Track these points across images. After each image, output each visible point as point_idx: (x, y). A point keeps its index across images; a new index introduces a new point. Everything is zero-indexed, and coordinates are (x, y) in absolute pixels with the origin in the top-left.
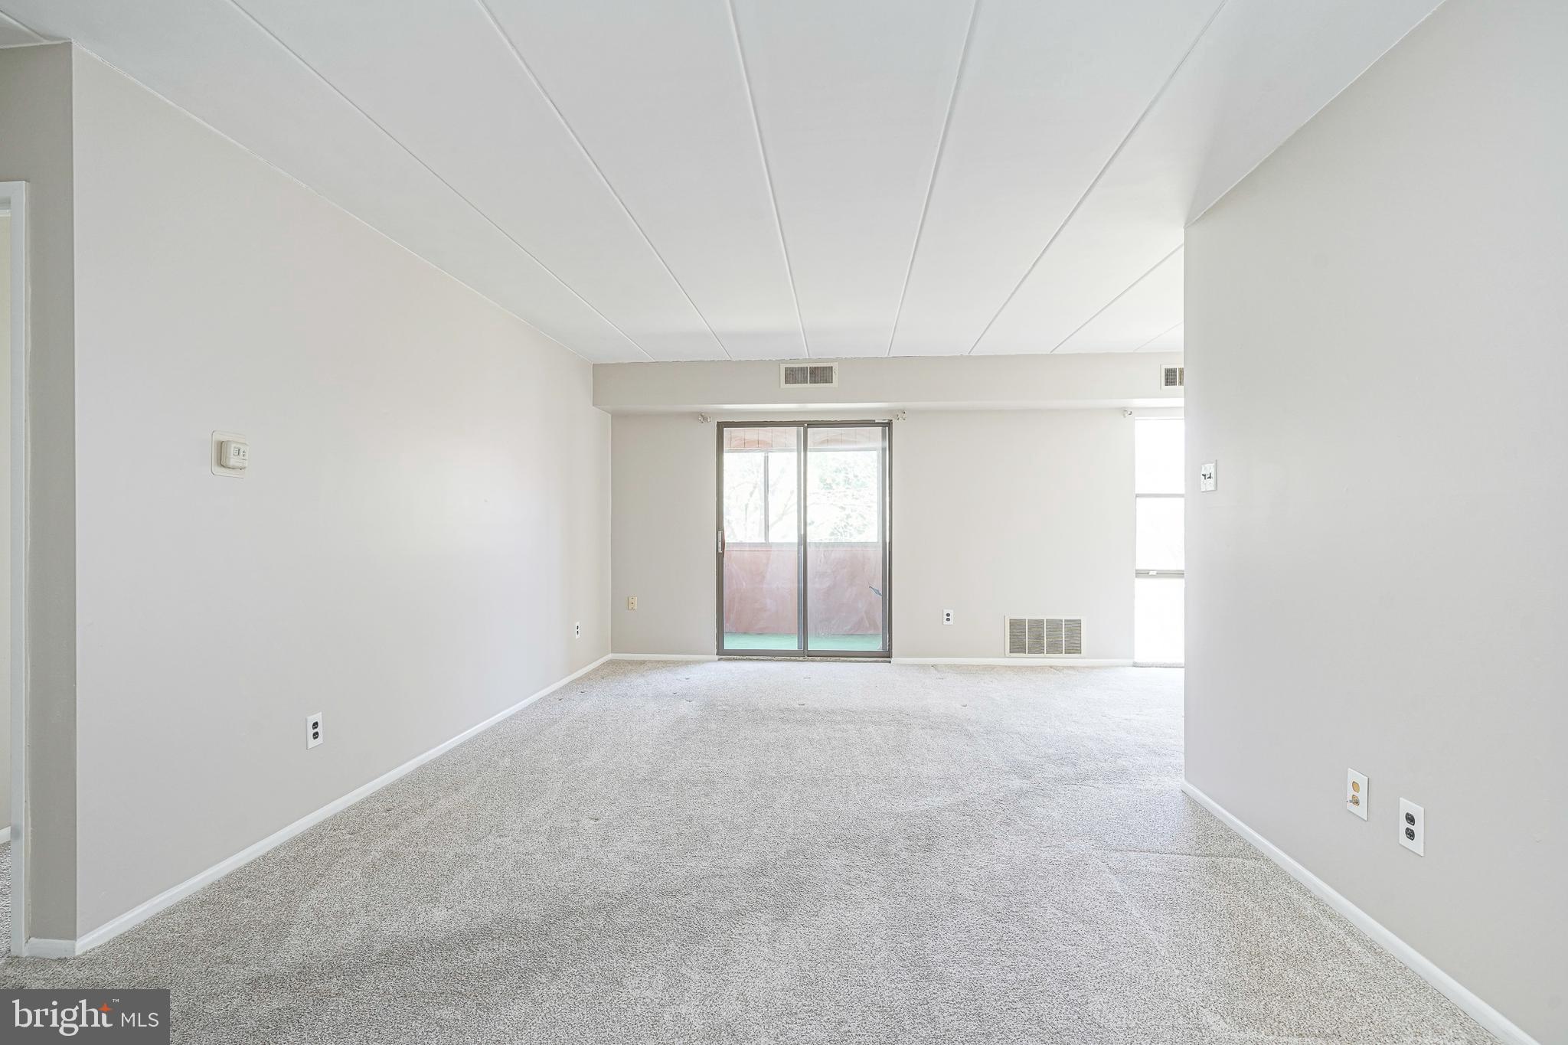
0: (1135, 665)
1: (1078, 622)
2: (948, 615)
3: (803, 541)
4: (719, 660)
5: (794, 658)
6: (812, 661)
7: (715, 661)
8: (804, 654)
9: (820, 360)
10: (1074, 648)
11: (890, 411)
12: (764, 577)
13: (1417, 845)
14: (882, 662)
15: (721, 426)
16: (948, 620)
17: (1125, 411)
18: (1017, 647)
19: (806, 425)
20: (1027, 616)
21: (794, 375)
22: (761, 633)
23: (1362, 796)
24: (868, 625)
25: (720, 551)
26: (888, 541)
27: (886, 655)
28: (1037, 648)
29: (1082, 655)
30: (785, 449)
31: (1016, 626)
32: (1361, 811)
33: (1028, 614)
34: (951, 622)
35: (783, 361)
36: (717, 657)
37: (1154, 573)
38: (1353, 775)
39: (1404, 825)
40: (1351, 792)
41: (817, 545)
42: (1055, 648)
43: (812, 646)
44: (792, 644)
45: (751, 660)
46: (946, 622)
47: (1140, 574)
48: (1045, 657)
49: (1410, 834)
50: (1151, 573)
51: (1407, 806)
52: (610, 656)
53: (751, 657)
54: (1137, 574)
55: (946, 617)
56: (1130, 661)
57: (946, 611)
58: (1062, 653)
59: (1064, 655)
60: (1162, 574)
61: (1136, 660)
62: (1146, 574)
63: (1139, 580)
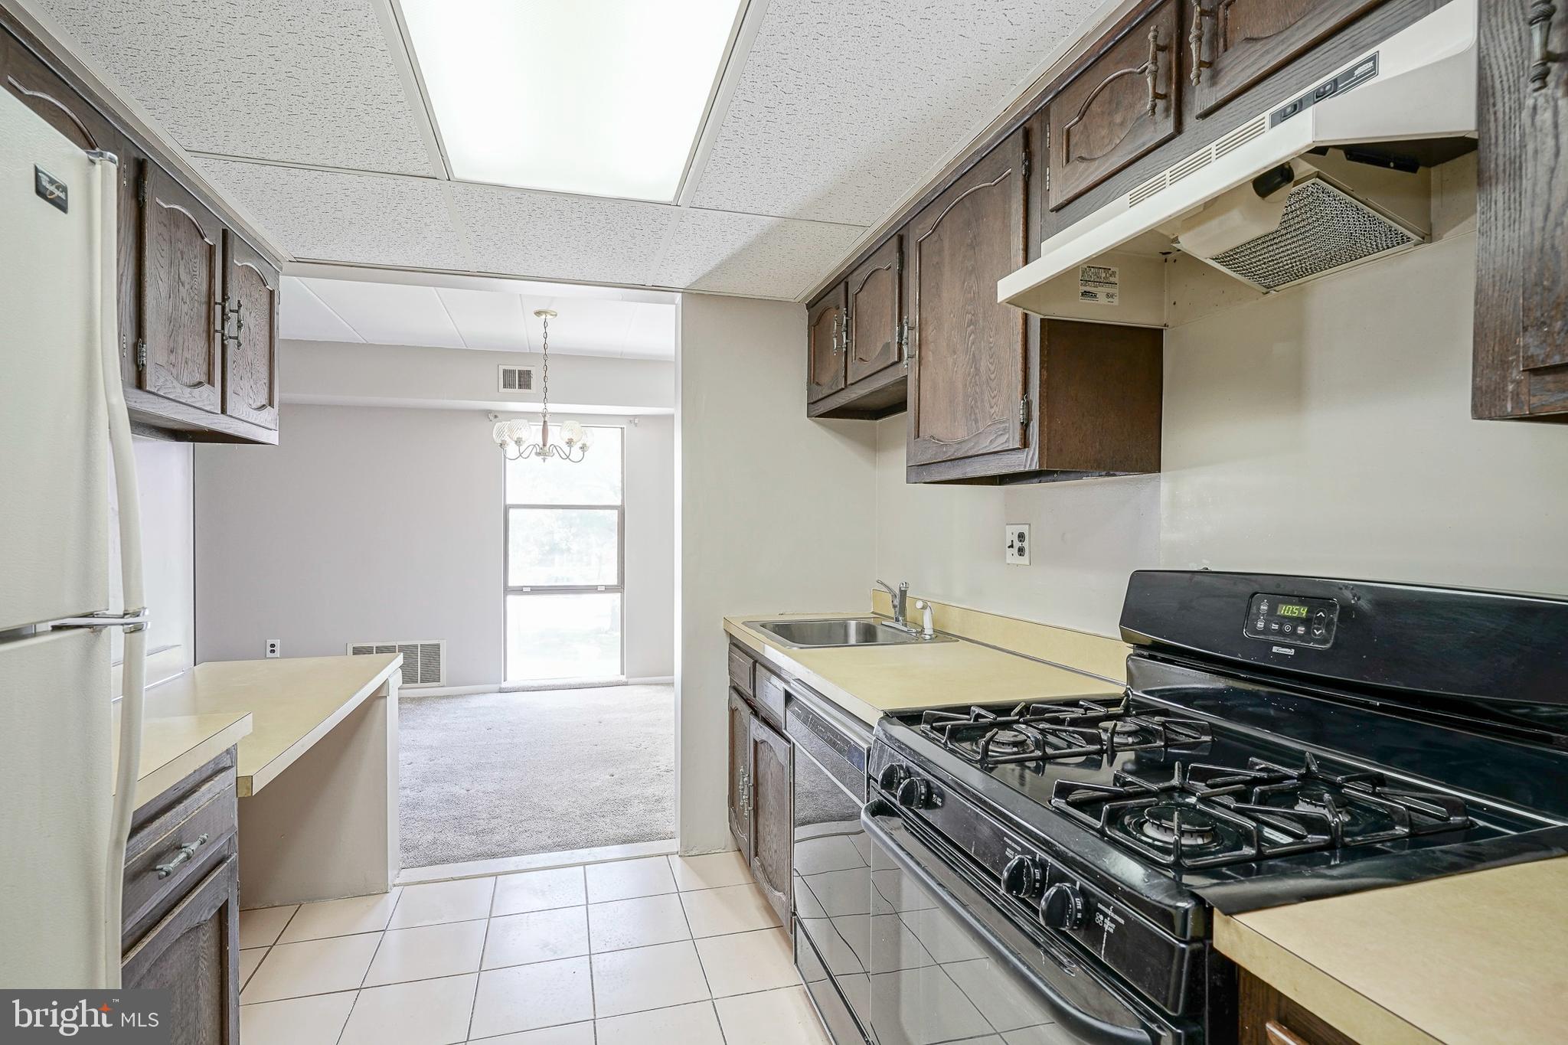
0: (501, 691)
2: (273, 646)
10: (432, 676)
16: (273, 651)
17: (490, 414)
29: (441, 683)
31: (361, 653)
37: (529, 589)
42: (408, 678)
46: (270, 655)
47: (513, 590)
50: (525, 590)
54: (508, 590)
55: (269, 649)
56: (496, 687)
57: (270, 642)
58: (417, 682)
59: (419, 684)
60: (536, 590)
61: (504, 685)
62: (519, 591)
63: (510, 598)
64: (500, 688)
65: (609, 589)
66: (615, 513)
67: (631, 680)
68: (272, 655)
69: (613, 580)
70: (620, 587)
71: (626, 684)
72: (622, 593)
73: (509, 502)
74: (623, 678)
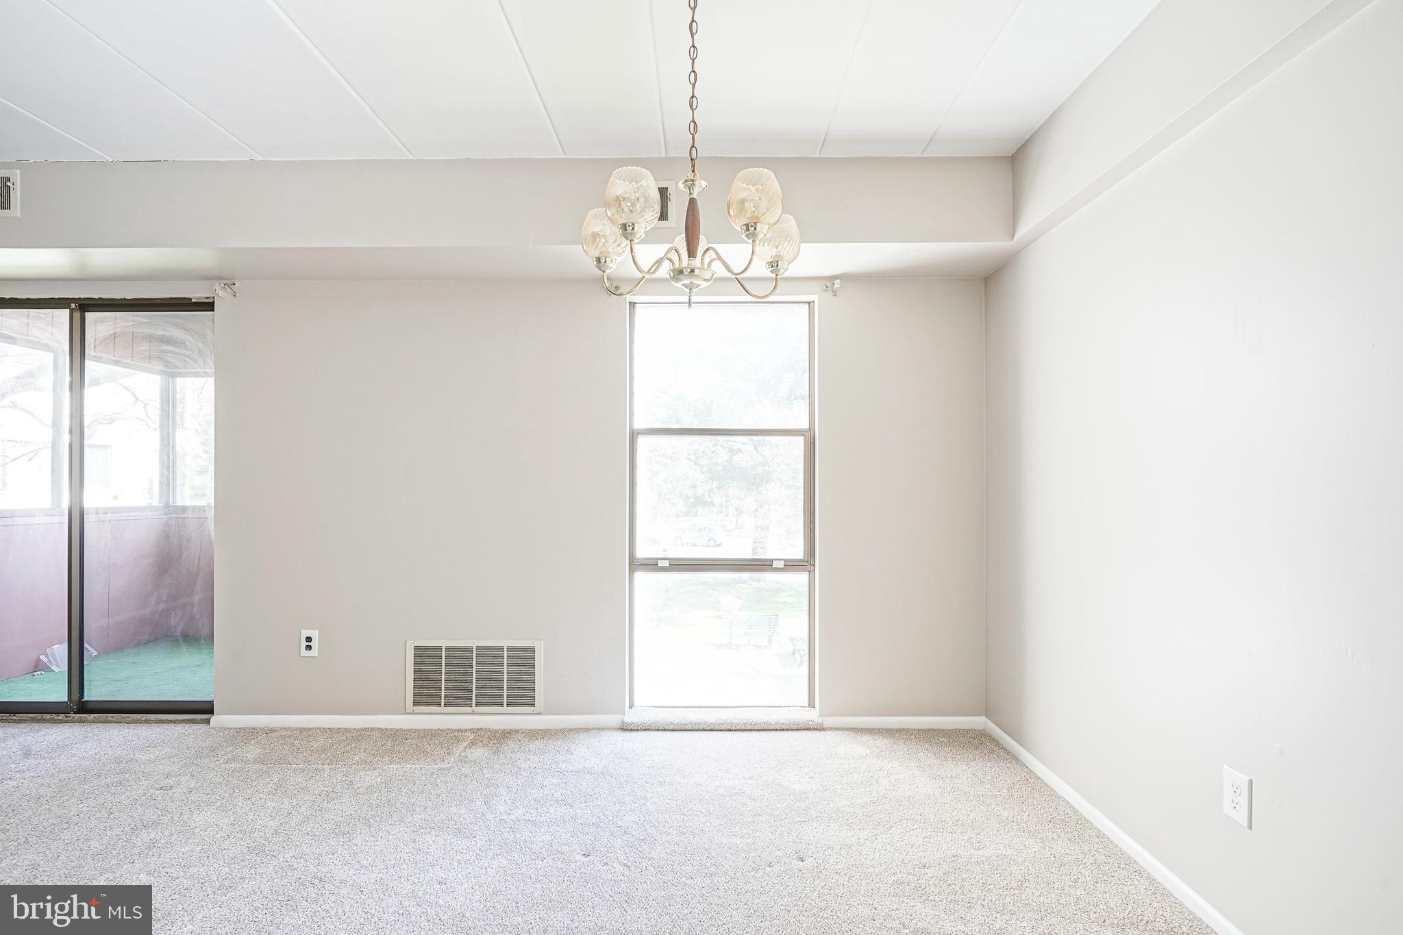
0: (625, 728)
1: (530, 651)
2: (309, 639)
10: (523, 696)
16: (309, 648)
18: (426, 694)
20: (445, 639)
28: (460, 697)
29: (536, 709)
31: (425, 657)
33: (445, 634)
34: (314, 652)
37: (666, 564)
42: (489, 698)
43: (93, 693)
44: (60, 691)
46: (304, 653)
48: (473, 713)
50: (661, 564)
54: (636, 565)
55: (305, 644)
56: (614, 720)
57: (305, 634)
58: (502, 705)
59: (505, 709)
60: (679, 565)
61: (631, 717)
62: (652, 565)
63: (639, 576)
64: (623, 722)
65: (790, 566)
66: (799, 442)
67: (829, 721)
68: (308, 653)
69: (798, 553)
70: (807, 563)
71: (819, 728)
72: (811, 572)
73: (638, 425)
74: (813, 716)
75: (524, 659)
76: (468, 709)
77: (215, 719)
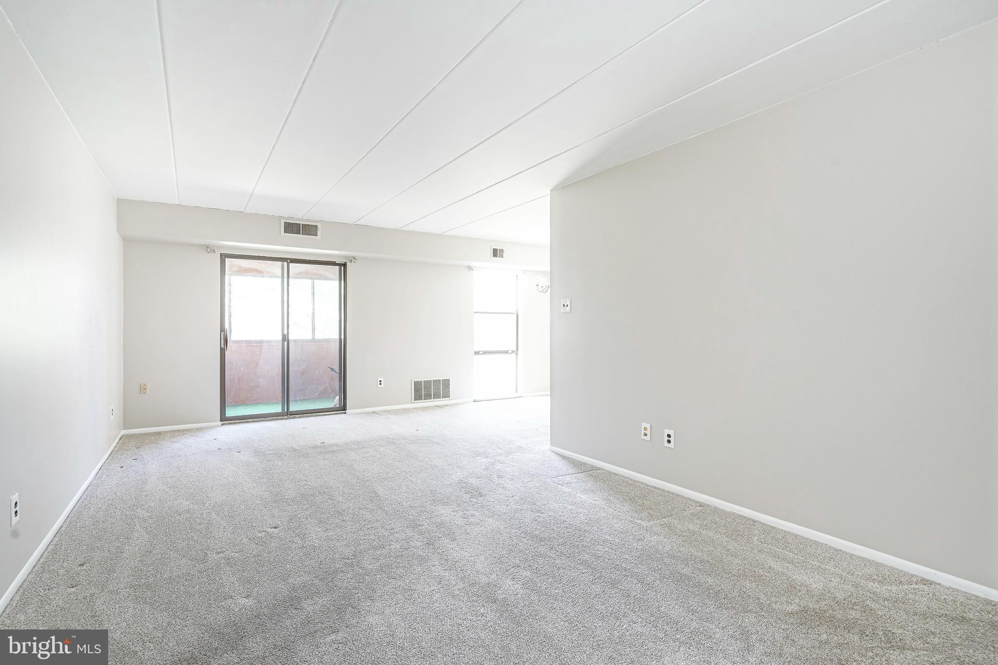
0: (475, 401)
1: (448, 380)
3: (285, 338)
4: (222, 425)
5: (280, 417)
6: (294, 418)
7: (219, 426)
8: (287, 414)
9: (308, 220)
10: (447, 395)
11: (346, 257)
12: (257, 364)
13: (672, 445)
14: (340, 413)
15: (223, 257)
17: (470, 268)
18: (418, 397)
19: (289, 261)
20: (422, 378)
21: (292, 228)
22: (256, 402)
23: (648, 432)
24: (330, 392)
25: (222, 346)
26: (343, 337)
27: (343, 408)
28: (428, 396)
29: (450, 398)
30: (272, 276)
31: (417, 385)
32: (648, 438)
33: (424, 377)
34: (382, 386)
35: (282, 217)
36: (220, 423)
38: (644, 425)
39: (667, 438)
40: (643, 431)
41: (295, 341)
42: (437, 396)
43: (293, 408)
44: (278, 409)
45: (247, 422)
46: (379, 386)
47: (477, 353)
48: (432, 401)
49: (669, 442)
51: (667, 432)
52: (124, 432)
53: (247, 420)
55: (379, 383)
56: (472, 399)
57: (380, 379)
59: (442, 399)
64: (474, 399)
65: (512, 352)
66: (515, 316)
70: (517, 351)
75: (446, 383)
76: (439, 399)
77: (347, 411)
